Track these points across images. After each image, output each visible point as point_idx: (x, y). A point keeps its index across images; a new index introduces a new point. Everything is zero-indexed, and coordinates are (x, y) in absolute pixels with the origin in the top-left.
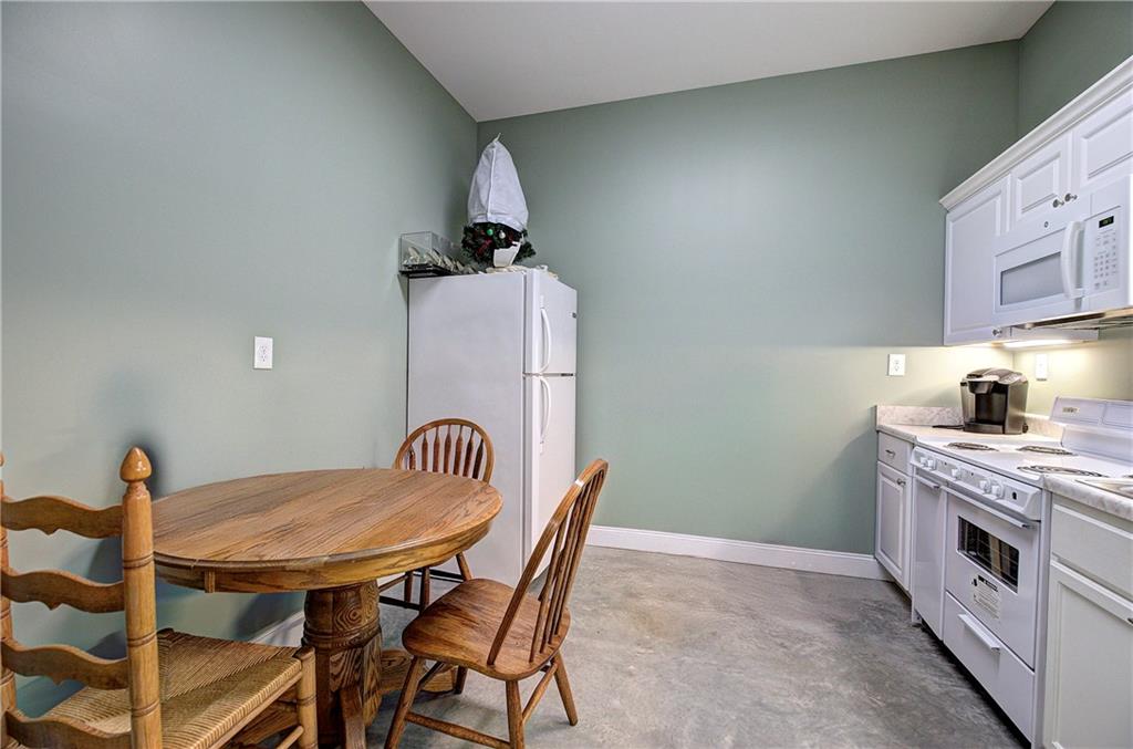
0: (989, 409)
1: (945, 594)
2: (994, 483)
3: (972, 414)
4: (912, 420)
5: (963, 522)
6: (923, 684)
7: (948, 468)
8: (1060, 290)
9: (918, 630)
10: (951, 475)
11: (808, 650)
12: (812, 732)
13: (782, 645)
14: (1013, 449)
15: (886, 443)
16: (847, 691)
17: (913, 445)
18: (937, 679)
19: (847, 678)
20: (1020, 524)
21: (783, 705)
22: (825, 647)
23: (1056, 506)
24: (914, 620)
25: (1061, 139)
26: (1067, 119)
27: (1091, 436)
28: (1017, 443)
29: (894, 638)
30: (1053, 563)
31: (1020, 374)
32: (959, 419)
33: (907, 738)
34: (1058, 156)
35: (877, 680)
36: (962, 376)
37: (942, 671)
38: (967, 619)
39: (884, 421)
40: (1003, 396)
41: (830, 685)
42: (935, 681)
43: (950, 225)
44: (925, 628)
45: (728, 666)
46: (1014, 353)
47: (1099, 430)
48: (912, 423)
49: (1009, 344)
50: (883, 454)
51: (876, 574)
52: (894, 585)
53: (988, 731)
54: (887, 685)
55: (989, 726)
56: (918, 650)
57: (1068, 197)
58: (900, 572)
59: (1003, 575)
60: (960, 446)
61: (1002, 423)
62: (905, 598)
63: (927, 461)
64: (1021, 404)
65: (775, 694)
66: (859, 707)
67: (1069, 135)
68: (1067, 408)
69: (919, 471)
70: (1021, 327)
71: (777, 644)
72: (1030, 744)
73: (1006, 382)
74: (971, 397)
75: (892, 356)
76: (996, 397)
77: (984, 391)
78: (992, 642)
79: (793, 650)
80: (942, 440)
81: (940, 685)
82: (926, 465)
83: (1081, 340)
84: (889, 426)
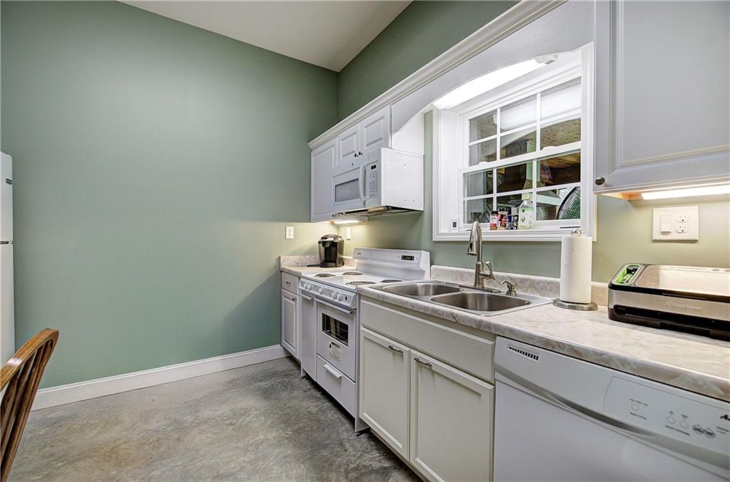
0: (330, 256)
1: (317, 356)
2: (337, 293)
3: (323, 259)
4: (297, 263)
5: (324, 315)
6: (309, 409)
7: (316, 288)
8: (358, 197)
9: (304, 379)
10: (318, 292)
11: (248, 419)
12: (254, 475)
13: (231, 424)
14: (340, 274)
15: (286, 278)
16: (272, 435)
17: (300, 278)
18: (315, 404)
19: (271, 427)
20: (349, 312)
21: (235, 467)
22: (257, 412)
23: (362, 301)
24: (302, 375)
25: (356, 126)
26: (360, 116)
27: (367, 265)
28: (341, 271)
29: (293, 390)
30: (362, 328)
31: (341, 237)
32: (318, 262)
33: (305, 446)
34: (355, 133)
35: (287, 420)
36: (319, 239)
37: (316, 398)
38: (327, 366)
39: (284, 266)
40: (335, 248)
41: (263, 437)
42: (314, 405)
43: (313, 158)
44: (308, 377)
45: (191, 460)
46: (338, 227)
47: (369, 262)
48: (298, 265)
49: (337, 222)
50: (284, 285)
51: (282, 355)
52: (291, 358)
53: (338, 420)
54: (293, 420)
55: (338, 418)
56: (305, 391)
57: (360, 153)
58: (294, 350)
59: (337, 336)
60: (321, 276)
61: (335, 262)
62: (297, 364)
63: (308, 286)
64: (342, 253)
65: (228, 463)
66: (279, 442)
67: (359, 124)
68: (358, 253)
69: (303, 292)
70: (342, 213)
71: (227, 425)
72: (354, 419)
73: (336, 241)
74: (323, 249)
75: (287, 227)
76: (333, 249)
77: (328, 246)
78: (338, 375)
79: (238, 424)
80: (311, 273)
81: (316, 406)
82: (306, 288)
83: (362, 221)
84: (288, 268)
